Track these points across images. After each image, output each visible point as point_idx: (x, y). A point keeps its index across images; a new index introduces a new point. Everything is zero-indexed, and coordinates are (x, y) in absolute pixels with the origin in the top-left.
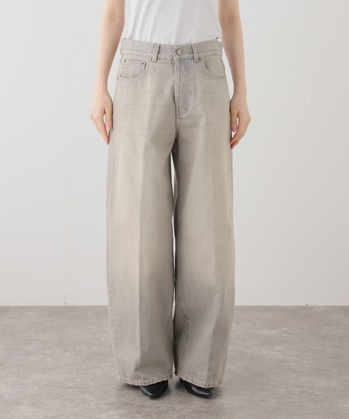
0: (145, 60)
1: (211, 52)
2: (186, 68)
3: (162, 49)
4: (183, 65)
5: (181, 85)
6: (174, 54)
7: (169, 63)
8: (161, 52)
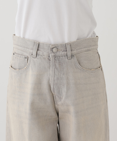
0: (27, 55)
1: (84, 49)
2: (60, 64)
3: (40, 46)
4: (57, 61)
5: (55, 78)
6: (50, 52)
7: (47, 59)
8: (39, 49)
